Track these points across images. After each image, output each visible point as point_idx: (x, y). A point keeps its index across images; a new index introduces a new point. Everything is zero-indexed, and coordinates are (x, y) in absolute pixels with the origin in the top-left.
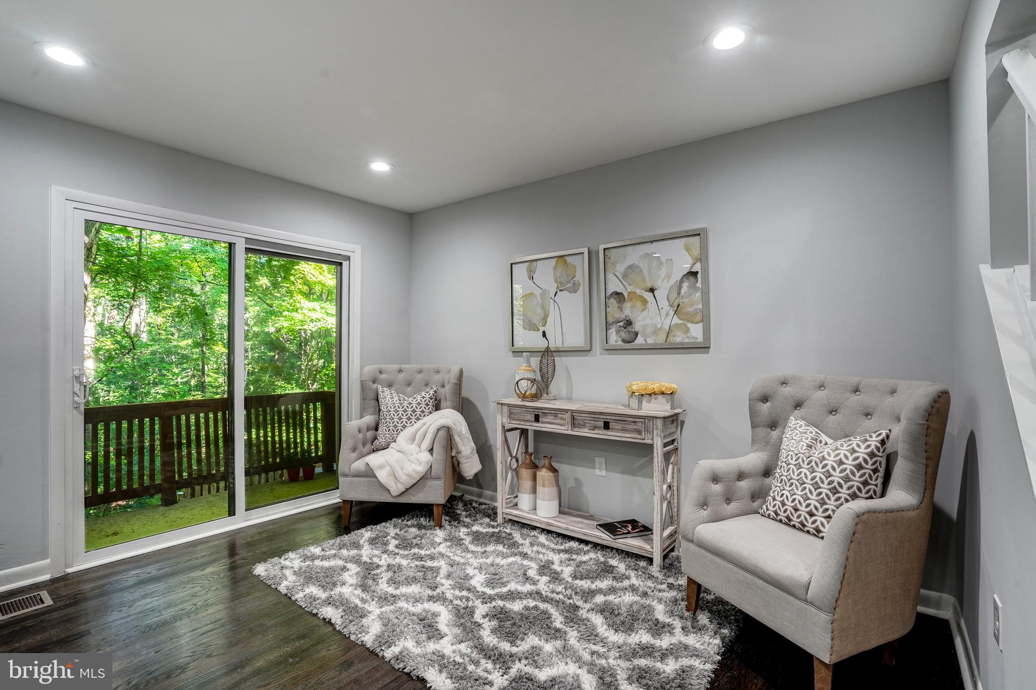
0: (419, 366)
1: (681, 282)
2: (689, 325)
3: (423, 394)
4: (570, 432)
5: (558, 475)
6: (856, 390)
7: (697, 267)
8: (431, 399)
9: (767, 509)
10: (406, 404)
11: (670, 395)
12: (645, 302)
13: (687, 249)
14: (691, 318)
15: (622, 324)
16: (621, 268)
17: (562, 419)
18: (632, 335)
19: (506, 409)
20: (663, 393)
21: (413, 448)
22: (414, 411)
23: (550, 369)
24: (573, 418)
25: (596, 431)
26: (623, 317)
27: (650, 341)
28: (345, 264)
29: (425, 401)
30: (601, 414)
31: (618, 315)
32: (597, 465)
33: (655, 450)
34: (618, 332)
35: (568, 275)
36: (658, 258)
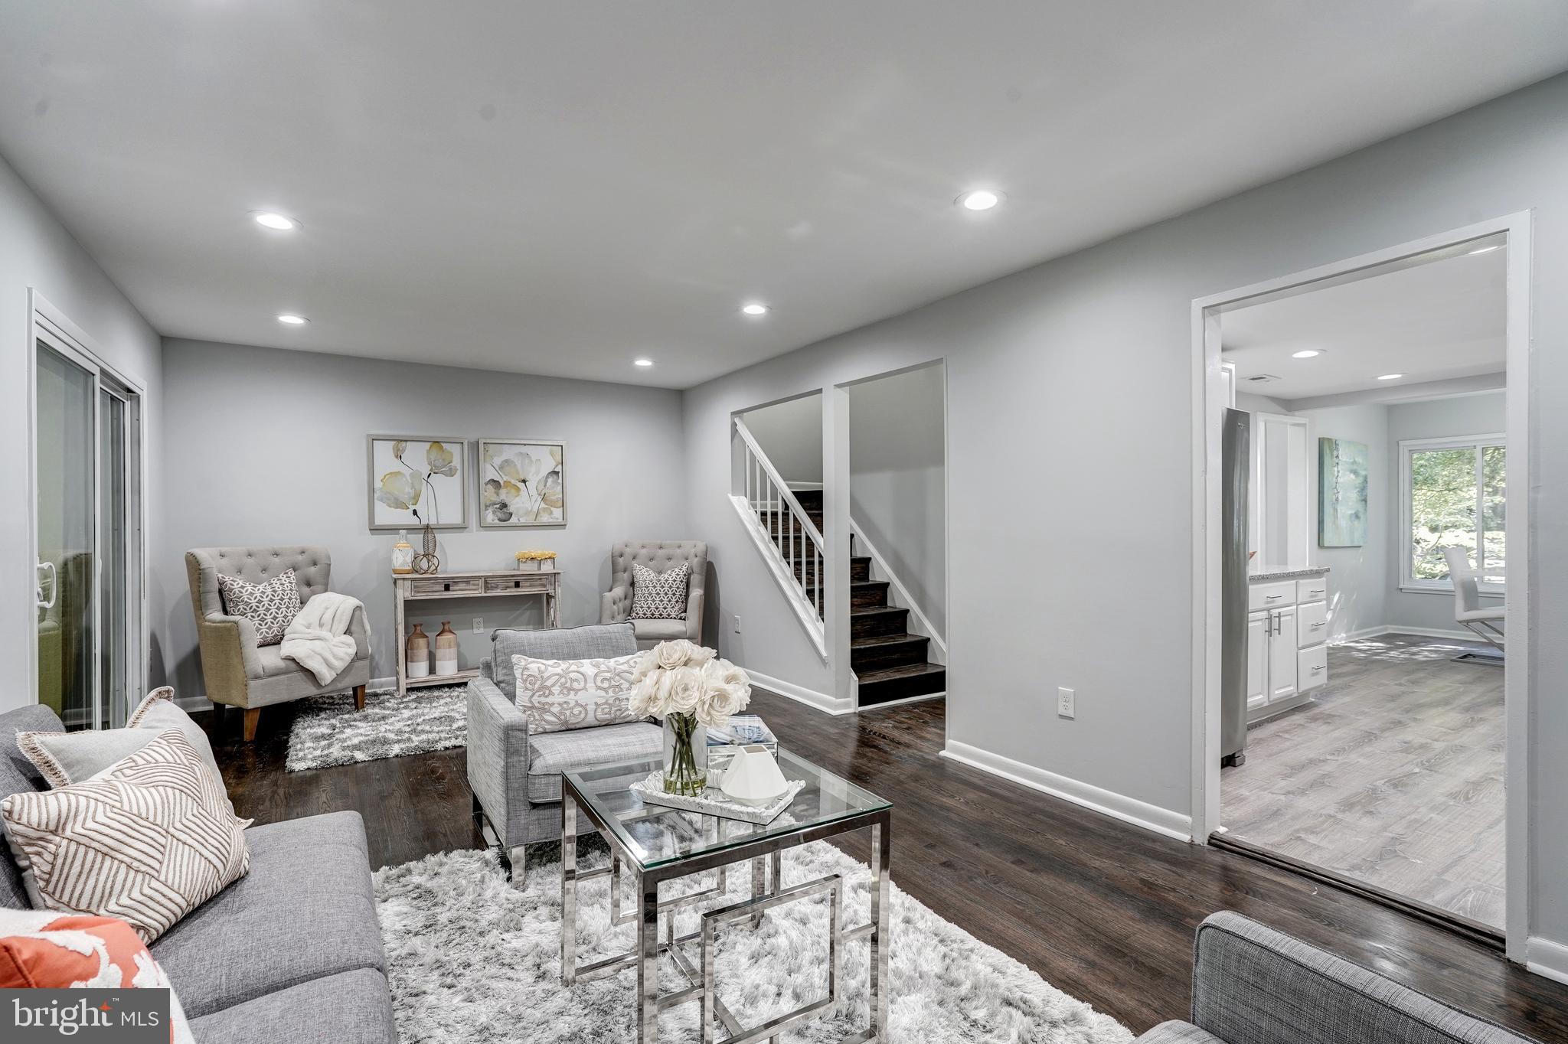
1: (547, 477)
2: (552, 509)
4: (484, 595)
6: (661, 548)
7: (559, 469)
8: (296, 584)
9: (637, 614)
11: (552, 558)
12: (518, 489)
13: (552, 454)
14: (553, 504)
15: (498, 506)
16: (497, 461)
17: (474, 585)
18: (508, 516)
19: (408, 583)
20: (545, 558)
21: (326, 633)
23: (433, 544)
24: (486, 582)
25: (508, 590)
26: (499, 500)
27: (523, 520)
30: (513, 576)
31: (495, 498)
32: (475, 625)
34: (494, 512)
35: (444, 460)
36: (530, 458)
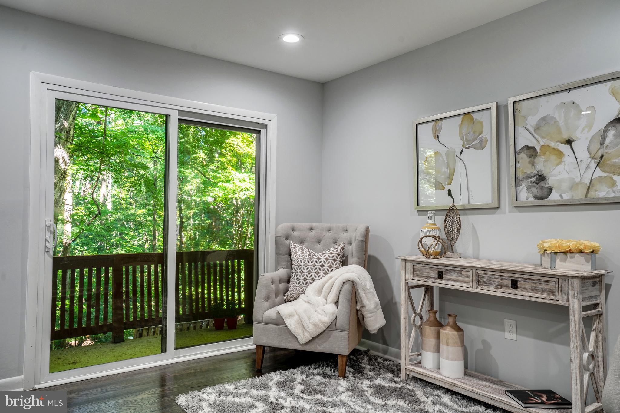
0: (328, 225)
1: (606, 130)
2: (616, 178)
3: (331, 250)
4: (474, 290)
5: (463, 335)
8: (339, 255)
10: (315, 259)
11: (590, 254)
12: (560, 154)
13: (614, 93)
14: (617, 170)
15: (533, 179)
16: (532, 121)
17: (466, 276)
18: (545, 192)
19: (409, 265)
20: (581, 252)
21: (320, 299)
22: (322, 266)
23: (456, 227)
24: (478, 276)
25: (503, 290)
26: (535, 172)
27: (566, 196)
28: (263, 131)
29: (333, 257)
30: (508, 272)
31: (530, 170)
32: (507, 328)
33: (571, 313)
34: (529, 188)
35: (474, 132)
36: (578, 106)
